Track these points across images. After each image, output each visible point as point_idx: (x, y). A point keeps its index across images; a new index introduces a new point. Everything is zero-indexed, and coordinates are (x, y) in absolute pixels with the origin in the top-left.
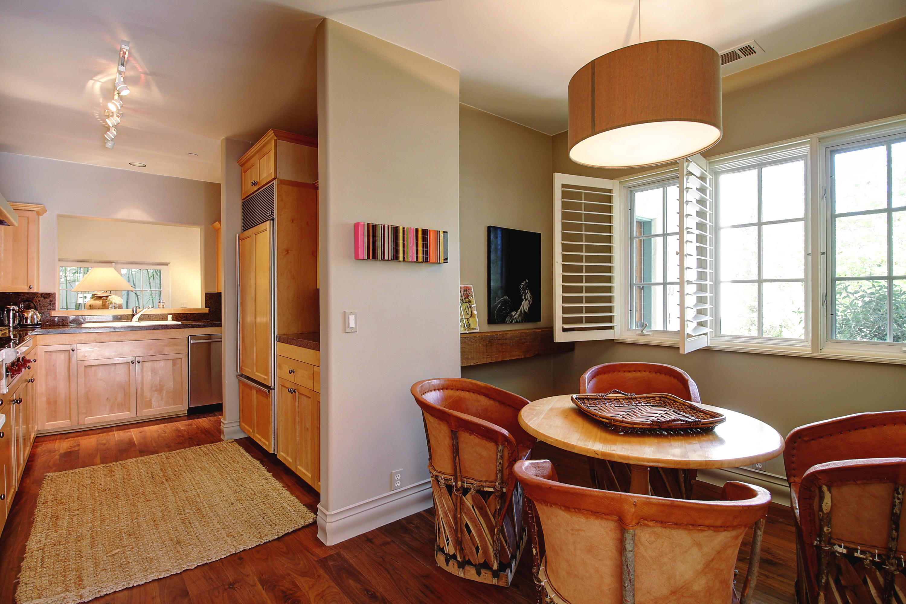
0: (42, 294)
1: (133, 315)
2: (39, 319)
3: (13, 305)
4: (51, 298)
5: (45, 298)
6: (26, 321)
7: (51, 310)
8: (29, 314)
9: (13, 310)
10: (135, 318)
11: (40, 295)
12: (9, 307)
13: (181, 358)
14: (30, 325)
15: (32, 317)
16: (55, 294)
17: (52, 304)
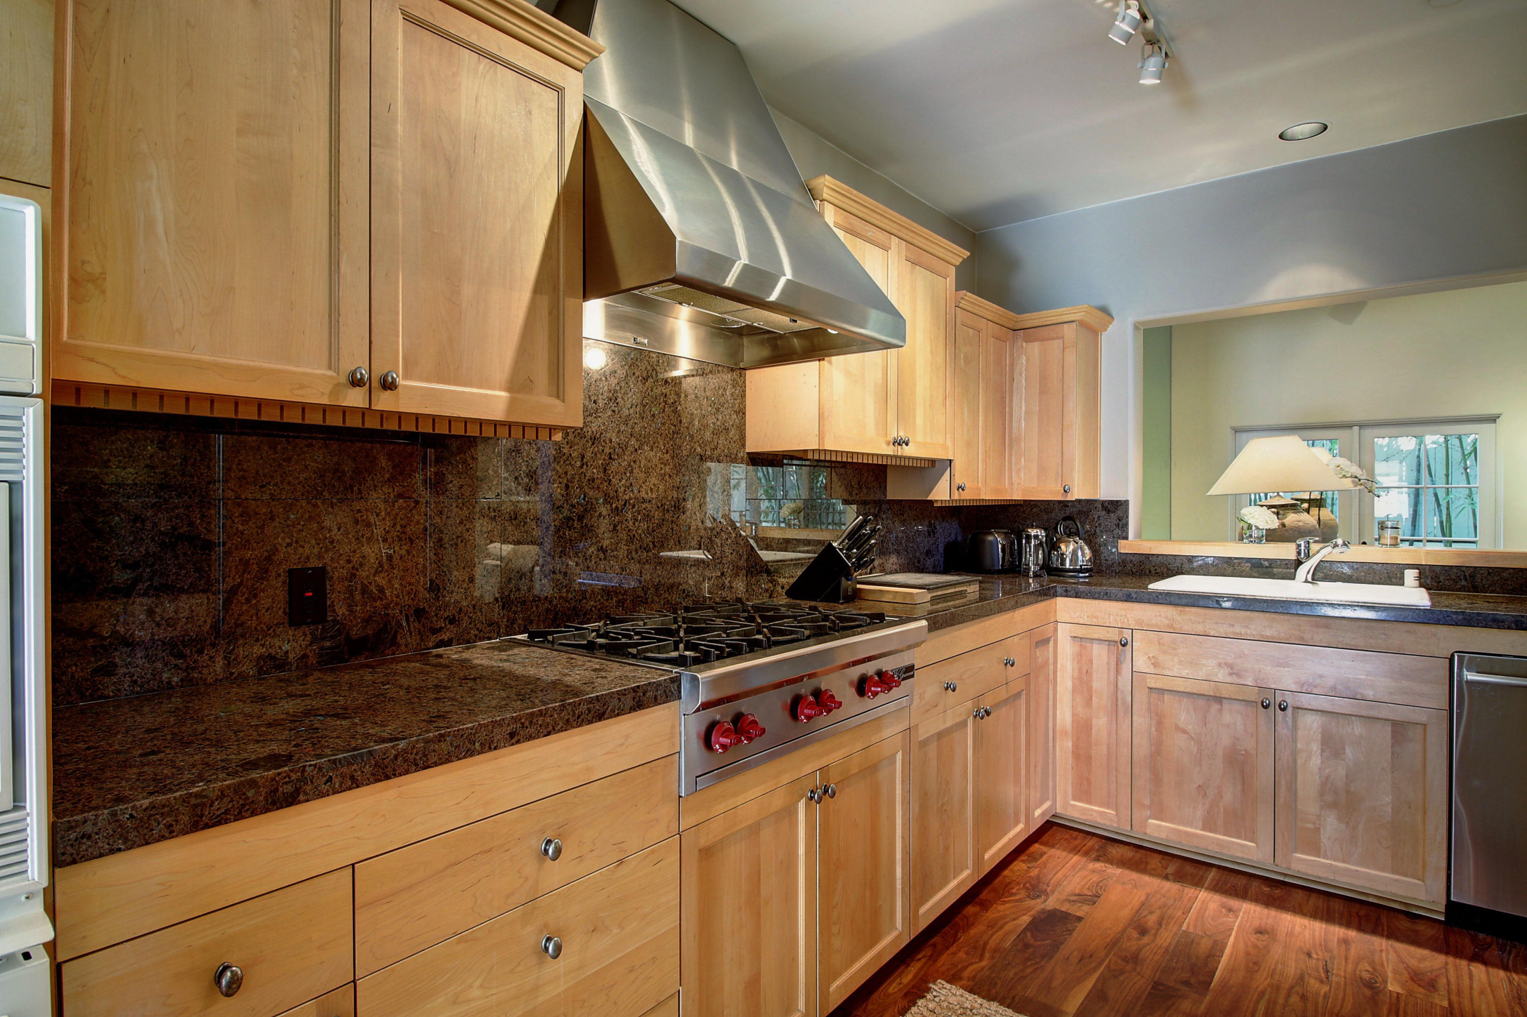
0: (1103, 502)
1: (1299, 563)
2: (1088, 558)
3: (1037, 527)
4: (1119, 513)
5: (1109, 512)
6: (1063, 563)
7: (1119, 538)
8: (1068, 548)
9: (1036, 537)
10: (1303, 571)
11: (1100, 506)
12: (1030, 530)
13: (1425, 726)
14: (1069, 571)
15: (1074, 553)
16: (1126, 502)
17: (1122, 525)
